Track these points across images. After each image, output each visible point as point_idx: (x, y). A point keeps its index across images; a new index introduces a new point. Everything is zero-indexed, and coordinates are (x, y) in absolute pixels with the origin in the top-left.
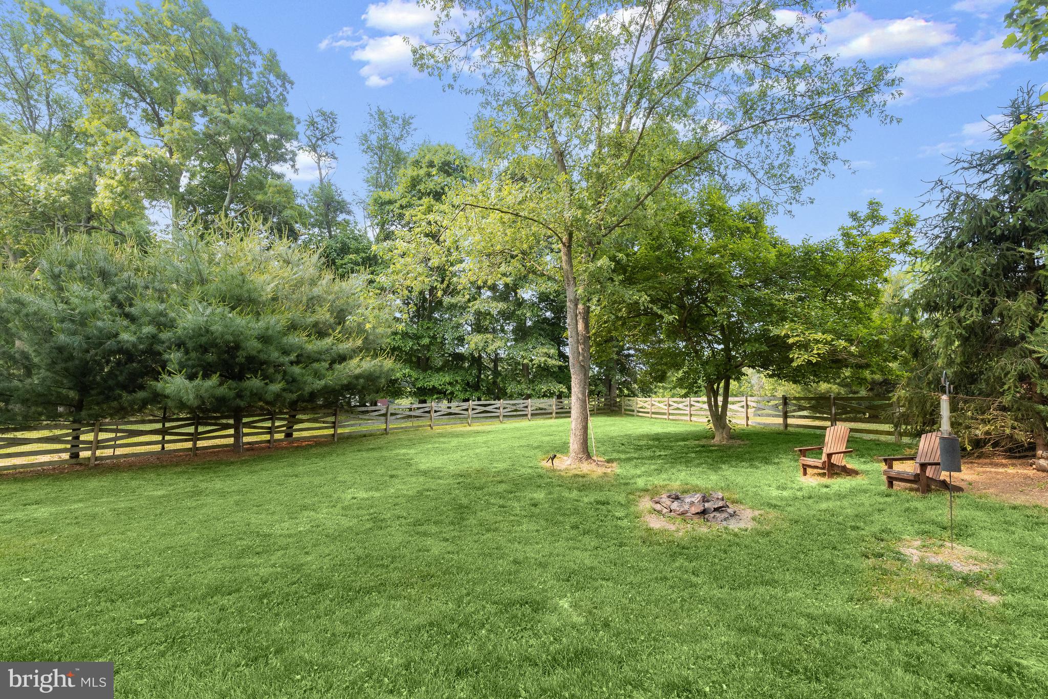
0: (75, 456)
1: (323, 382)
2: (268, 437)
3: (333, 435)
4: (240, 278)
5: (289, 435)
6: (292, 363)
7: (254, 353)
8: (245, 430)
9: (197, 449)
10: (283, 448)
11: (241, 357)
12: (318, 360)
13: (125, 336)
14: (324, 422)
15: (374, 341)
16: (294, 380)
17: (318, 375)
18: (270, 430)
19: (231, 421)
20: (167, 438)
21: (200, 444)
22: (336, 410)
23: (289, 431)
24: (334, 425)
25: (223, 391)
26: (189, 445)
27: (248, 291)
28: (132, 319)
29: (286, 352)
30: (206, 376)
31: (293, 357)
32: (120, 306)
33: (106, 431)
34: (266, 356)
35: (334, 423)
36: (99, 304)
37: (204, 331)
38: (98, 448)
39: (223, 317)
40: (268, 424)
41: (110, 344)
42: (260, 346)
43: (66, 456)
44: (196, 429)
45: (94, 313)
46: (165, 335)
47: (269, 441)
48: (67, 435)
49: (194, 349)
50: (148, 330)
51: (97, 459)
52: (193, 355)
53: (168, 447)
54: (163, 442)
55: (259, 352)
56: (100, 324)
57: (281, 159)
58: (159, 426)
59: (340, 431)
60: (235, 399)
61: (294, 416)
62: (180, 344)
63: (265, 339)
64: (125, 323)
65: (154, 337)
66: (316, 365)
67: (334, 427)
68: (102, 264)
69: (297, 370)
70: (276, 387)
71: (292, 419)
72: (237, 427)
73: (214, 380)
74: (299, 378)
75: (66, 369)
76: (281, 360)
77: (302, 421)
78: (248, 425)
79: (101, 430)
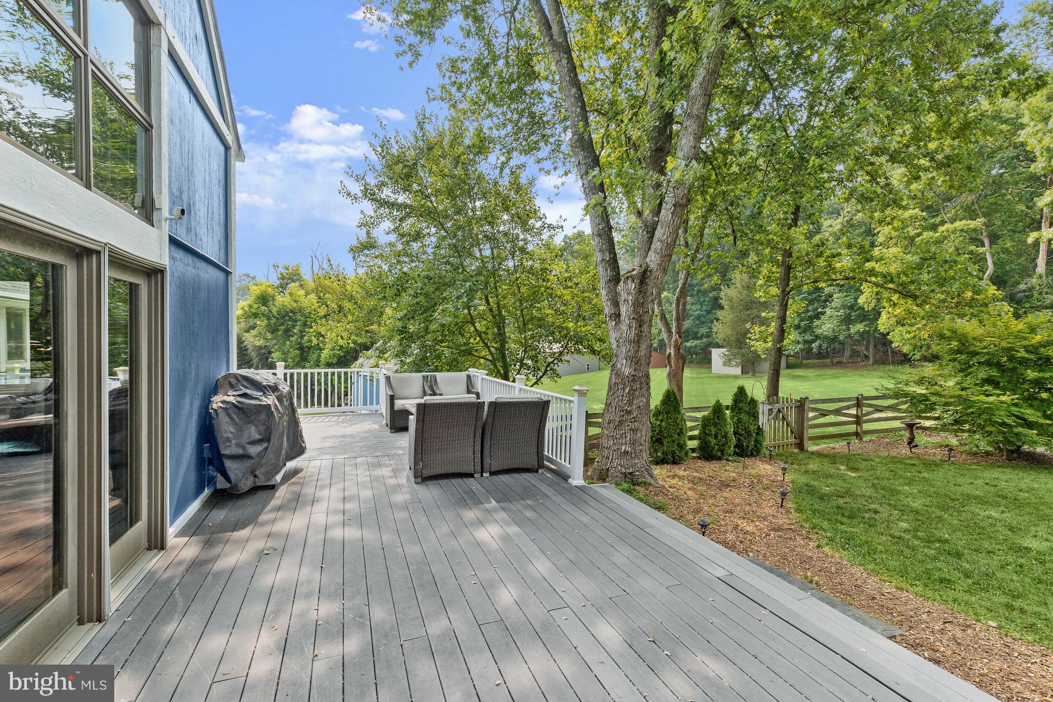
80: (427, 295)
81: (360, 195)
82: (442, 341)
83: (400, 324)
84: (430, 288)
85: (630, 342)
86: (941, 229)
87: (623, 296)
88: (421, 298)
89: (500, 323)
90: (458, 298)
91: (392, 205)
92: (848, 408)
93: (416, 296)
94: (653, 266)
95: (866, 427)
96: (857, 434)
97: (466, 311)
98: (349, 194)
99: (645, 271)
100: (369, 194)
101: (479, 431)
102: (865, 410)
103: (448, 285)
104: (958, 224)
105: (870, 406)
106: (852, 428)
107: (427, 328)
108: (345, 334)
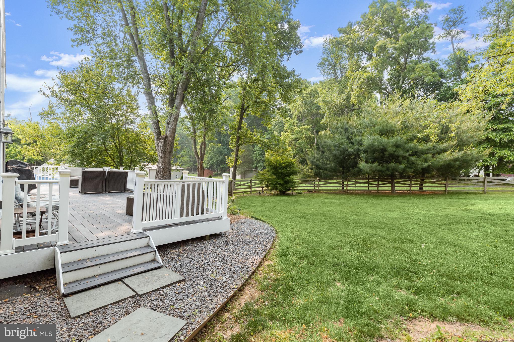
0: (343, 188)
1: (427, 164)
2: (408, 188)
3: (445, 191)
4: (386, 122)
5: (421, 188)
6: (410, 155)
7: (392, 152)
8: (396, 185)
9: (379, 190)
10: (417, 194)
11: (387, 154)
12: (426, 153)
13: (350, 150)
14: (439, 184)
15: (467, 140)
16: (413, 163)
17: (426, 161)
18: (410, 186)
19: (390, 180)
20: (370, 185)
21: (380, 188)
22: (446, 178)
23: (421, 186)
24: (445, 186)
25: (380, 167)
26: (376, 188)
27: (390, 127)
28: (352, 143)
29: (408, 151)
30: (373, 162)
31: (410, 153)
32: (349, 140)
33: (350, 181)
34: (397, 153)
35: (445, 184)
36: (343, 140)
37: (372, 146)
38: (348, 187)
39: (378, 139)
40: (409, 183)
41: (346, 152)
42: (395, 149)
43: (341, 188)
44: (378, 183)
45: (342, 144)
46: (361, 148)
47: (409, 190)
48: (340, 182)
49: (371, 152)
50: (356, 147)
51: (348, 190)
52: (370, 155)
53: (370, 188)
54: (368, 187)
55: (395, 152)
56: (343, 146)
57: (427, 49)
58: (367, 181)
59: (449, 189)
60: (386, 171)
61: (423, 180)
62: (365, 151)
63: (397, 146)
64: (350, 145)
65: (358, 149)
66: (425, 156)
67: (445, 187)
68: (345, 126)
69: (413, 158)
70: (402, 166)
71: (422, 182)
72: (392, 183)
73: (376, 164)
74: (415, 162)
75: (337, 161)
76: (405, 155)
77: (426, 183)
78: (397, 182)
79: (348, 181)
80: (84, 138)
81: (50, 95)
82: (91, 158)
83: (71, 149)
84: (86, 136)
85: (162, 158)
86: (301, 127)
87: (160, 144)
88: (81, 139)
89: (120, 152)
90: (99, 140)
91: (67, 100)
92: (247, 183)
93: (79, 138)
94: (168, 135)
95: (253, 189)
96: (250, 191)
97: (103, 146)
98: (45, 94)
99: (166, 137)
100: (55, 95)
101: (104, 180)
102: (253, 184)
103: (94, 135)
104: (305, 126)
105: (254, 183)
106: (249, 190)
107: (84, 151)
108: (36, 154)
